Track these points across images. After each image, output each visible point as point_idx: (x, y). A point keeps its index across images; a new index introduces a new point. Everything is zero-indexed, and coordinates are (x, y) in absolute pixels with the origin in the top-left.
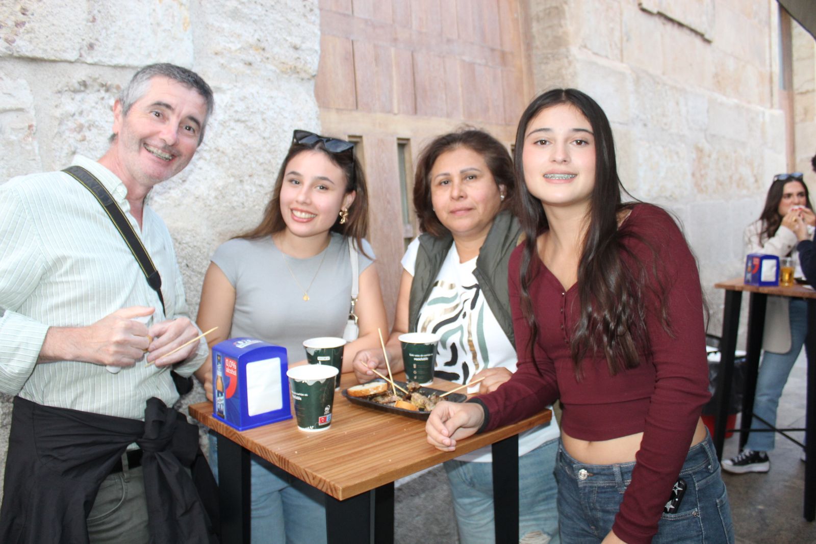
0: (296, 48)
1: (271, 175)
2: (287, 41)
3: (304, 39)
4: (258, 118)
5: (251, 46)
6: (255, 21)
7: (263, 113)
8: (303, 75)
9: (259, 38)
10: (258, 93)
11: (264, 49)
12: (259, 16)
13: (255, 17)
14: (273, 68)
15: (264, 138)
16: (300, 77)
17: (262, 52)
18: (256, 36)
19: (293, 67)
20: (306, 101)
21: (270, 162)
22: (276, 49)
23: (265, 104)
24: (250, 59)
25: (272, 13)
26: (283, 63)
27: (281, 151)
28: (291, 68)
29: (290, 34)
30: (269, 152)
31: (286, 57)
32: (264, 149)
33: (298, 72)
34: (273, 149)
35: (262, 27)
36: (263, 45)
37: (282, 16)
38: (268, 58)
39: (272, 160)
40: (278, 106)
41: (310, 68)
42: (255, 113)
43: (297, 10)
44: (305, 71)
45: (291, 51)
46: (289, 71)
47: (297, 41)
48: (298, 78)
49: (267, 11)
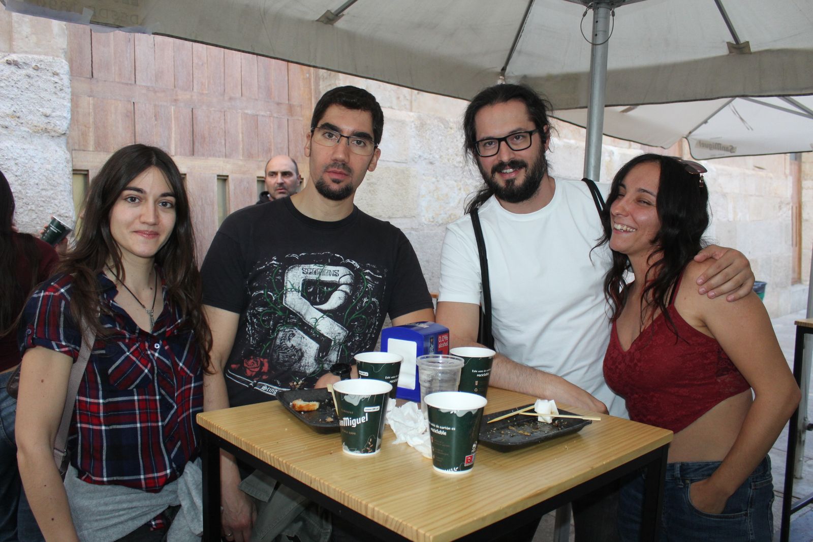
0: (47, 116)
1: (20, 200)
2: (39, 111)
3: (54, 110)
4: (12, 163)
5: (8, 115)
6: (12, 99)
7: (15, 159)
8: (53, 134)
9: (15, 110)
10: (12, 146)
11: (18, 117)
12: (16, 95)
13: (11, 96)
14: (27, 130)
15: (16, 176)
16: (51, 135)
17: (17, 119)
18: (13, 109)
19: (44, 129)
20: (56, 151)
21: (20, 191)
22: (30, 117)
23: (18, 154)
24: (6, 124)
25: (27, 93)
26: (36, 126)
27: (30, 184)
28: (42, 130)
29: (42, 107)
30: (20, 185)
31: (38, 122)
32: (17, 183)
33: (49, 132)
34: (24, 183)
35: (18, 103)
36: (18, 115)
37: (36, 94)
38: (22, 123)
39: (22, 191)
40: (29, 155)
41: (60, 129)
42: (9, 159)
43: (49, 90)
44: (55, 131)
45: (43, 118)
46: (40, 131)
47: (48, 112)
48: (49, 136)
49: (22, 92)
